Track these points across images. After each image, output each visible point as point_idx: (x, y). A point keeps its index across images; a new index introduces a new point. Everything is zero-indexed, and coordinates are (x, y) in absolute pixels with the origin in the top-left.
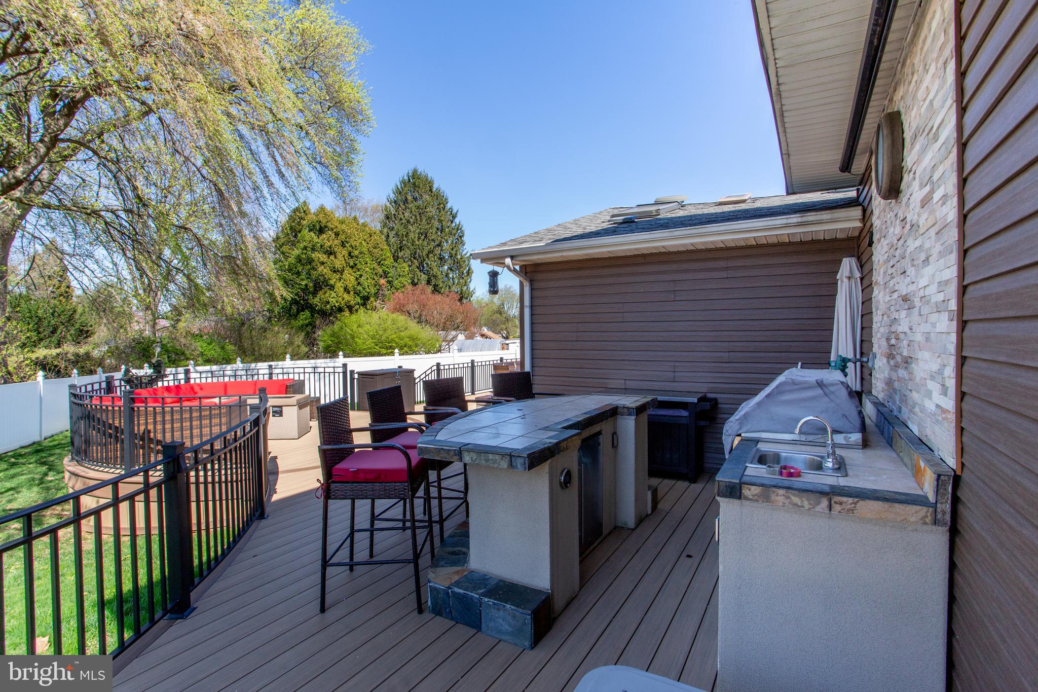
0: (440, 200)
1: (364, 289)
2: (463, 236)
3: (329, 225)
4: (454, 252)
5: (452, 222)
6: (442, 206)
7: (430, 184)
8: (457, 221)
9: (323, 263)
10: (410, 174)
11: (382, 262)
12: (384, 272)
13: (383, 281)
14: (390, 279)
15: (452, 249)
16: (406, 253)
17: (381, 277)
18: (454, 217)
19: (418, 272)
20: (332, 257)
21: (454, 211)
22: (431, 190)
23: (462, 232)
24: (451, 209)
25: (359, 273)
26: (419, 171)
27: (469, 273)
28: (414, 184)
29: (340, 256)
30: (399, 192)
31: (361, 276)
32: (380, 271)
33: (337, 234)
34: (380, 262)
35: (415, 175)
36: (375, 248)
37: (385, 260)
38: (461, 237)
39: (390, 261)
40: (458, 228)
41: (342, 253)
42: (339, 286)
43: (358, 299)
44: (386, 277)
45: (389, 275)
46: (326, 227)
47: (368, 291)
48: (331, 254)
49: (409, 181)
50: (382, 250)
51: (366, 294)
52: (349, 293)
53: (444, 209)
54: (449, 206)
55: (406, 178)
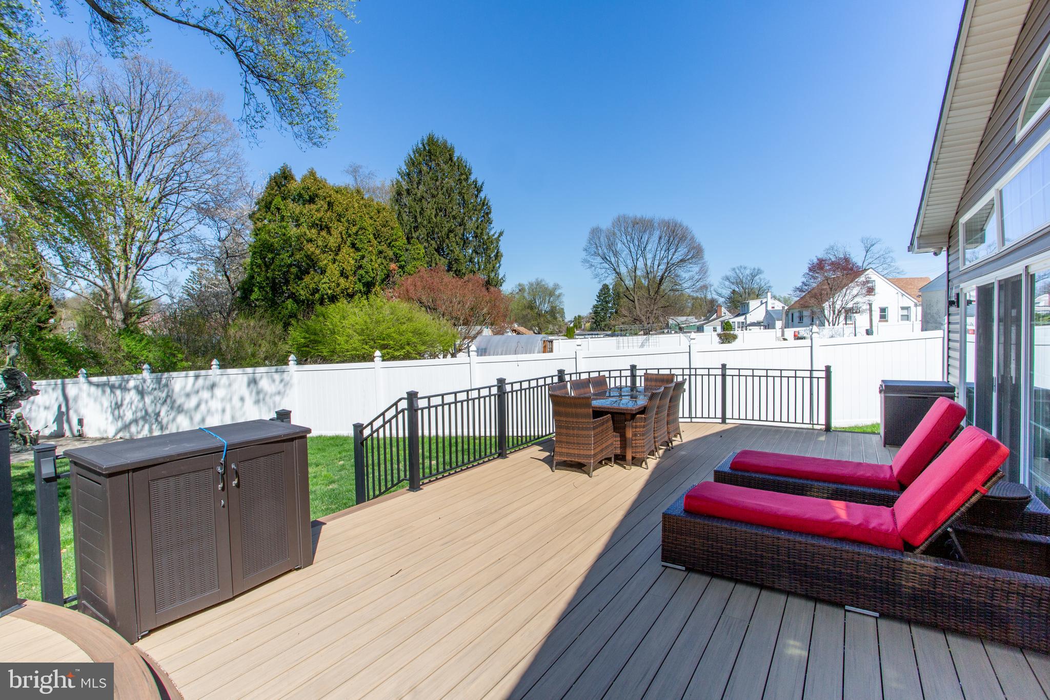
0: (463, 172)
1: (367, 272)
2: (490, 212)
3: (320, 192)
4: (479, 231)
5: (477, 196)
6: (464, 176)
7: (451, 151)
8: (482, 195)
9: (310, 241)
10: (425, 142)
11: (393, 243)
12: (396, 255)
13: (393, 266)
14: (403, 263)
15: (477, 228)
16: (422, 232)
17: (391, 260)
18: (479, 190)
19: (436, 255)
20: (324, 233)
21: (479, 183)
22: (451, 159)
23: (489, 208)
24: (475, 182)
25: (360, 253)
26: (436, 136)
27: (498, 256)
28: (429, 152)
29: (334, 232)
30: (412, 163)
31: (363, 257)
32: (391, 253)
33: (330, 204)
34: (390, 243)
35: (431, 141)
36: (384, 226)
37: (396, 240)
38: (487, 214)
39: (402, 241)
40: (484, 203)
41: (338, 229)
42: (333, 270)
43: (360, 286)
44: (398, 261)
45: (401, 259)
46: (317, 196)
47: (372, 275)
48: (322, 229)
49: (425, 148)
50: (392, 229)
51: (370, 279)
52: (347, 277)
53: (467, 179)
54: (472, 178)
55: (421, 146)
